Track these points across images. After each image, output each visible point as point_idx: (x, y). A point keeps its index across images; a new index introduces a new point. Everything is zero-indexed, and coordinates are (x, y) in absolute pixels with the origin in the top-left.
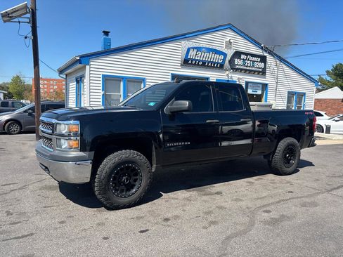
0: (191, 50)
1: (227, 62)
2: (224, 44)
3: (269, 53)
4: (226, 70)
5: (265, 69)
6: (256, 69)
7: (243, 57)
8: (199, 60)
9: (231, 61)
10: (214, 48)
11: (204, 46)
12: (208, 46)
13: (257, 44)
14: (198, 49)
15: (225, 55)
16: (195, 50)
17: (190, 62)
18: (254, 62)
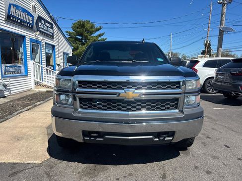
0: (12, 6)
1: (35, 24)
2: (32, 7)
3: (54, 22)
4: (35, 31)
5: (53, 34)
6: (49, 33)
7: (43, 21)
8: (18, 19)
9: (37, 24)
10: (26, 9)
11: (20, 5)
12: (22, 6)
13: (48, 13)
14: (17, 7)
15: (33, 17)
16: (15, 8)
17: (12, 18)
18: (48, 27)
